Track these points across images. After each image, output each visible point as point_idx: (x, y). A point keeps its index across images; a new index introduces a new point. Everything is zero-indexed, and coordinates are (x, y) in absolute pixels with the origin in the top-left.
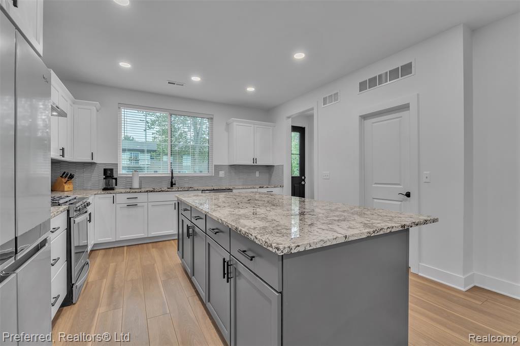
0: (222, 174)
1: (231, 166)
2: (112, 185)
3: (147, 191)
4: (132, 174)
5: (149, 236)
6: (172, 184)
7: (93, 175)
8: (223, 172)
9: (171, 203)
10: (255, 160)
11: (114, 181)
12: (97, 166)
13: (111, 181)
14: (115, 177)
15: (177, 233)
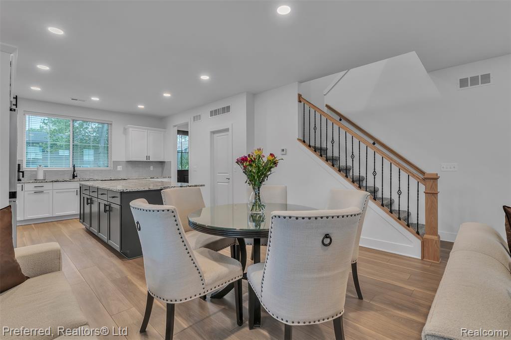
0: (119, 168)
1: (128, 162)
3: (52, 181)
4: (37, 168)
5: (54, 216)
6: (74, 176)
8: (121, 167)
9: (73, 190)
10: (148, 157)
14: (22, 170)
15: (79, 213)
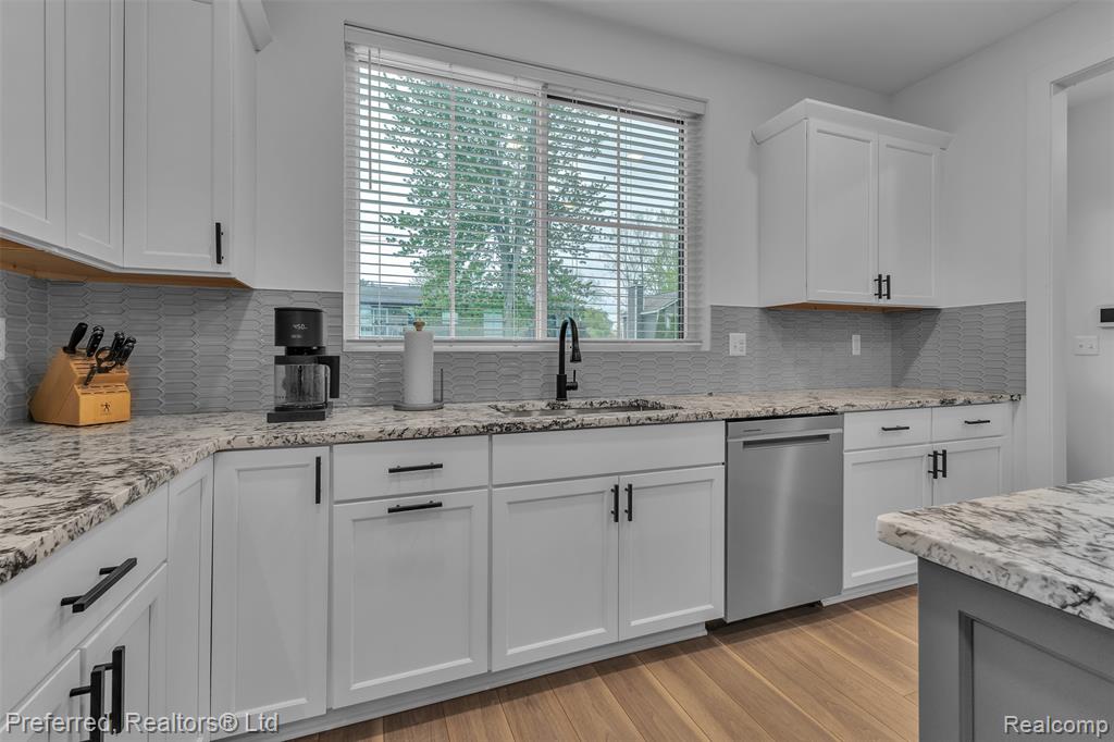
0: (738, 343)
1: (770, 313)
2: (316, 394)
3: (488, 430)
5: (496, 667)
6: (563, 387)
7: (235, 346)
8: (742, 336)
10: (883, 284)
11: (324, 370)
12: (252, 304)
13: (308, 376)
14: (330, 352)
